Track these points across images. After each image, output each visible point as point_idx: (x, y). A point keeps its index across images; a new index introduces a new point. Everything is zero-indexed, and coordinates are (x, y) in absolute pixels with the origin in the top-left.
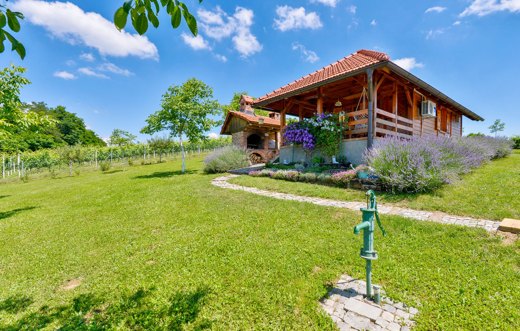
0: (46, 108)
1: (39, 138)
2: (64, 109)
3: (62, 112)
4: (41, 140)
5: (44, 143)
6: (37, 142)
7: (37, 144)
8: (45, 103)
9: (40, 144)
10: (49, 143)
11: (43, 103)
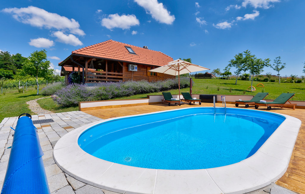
0: (9, 55)
1: (4, 72)
2: (21, 55)
3: (19, 57)
4: (5, 73)
5: (7, 75)
6: (3, 74)
7: (3, 75)
8: (8, 52)
9: (5, 75)
10: (10, 75)
11: (7, 52)
